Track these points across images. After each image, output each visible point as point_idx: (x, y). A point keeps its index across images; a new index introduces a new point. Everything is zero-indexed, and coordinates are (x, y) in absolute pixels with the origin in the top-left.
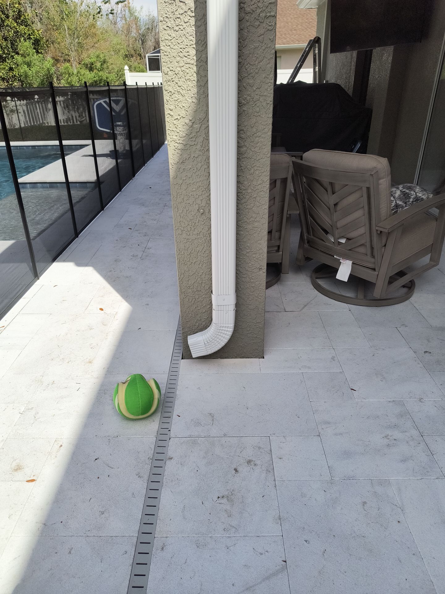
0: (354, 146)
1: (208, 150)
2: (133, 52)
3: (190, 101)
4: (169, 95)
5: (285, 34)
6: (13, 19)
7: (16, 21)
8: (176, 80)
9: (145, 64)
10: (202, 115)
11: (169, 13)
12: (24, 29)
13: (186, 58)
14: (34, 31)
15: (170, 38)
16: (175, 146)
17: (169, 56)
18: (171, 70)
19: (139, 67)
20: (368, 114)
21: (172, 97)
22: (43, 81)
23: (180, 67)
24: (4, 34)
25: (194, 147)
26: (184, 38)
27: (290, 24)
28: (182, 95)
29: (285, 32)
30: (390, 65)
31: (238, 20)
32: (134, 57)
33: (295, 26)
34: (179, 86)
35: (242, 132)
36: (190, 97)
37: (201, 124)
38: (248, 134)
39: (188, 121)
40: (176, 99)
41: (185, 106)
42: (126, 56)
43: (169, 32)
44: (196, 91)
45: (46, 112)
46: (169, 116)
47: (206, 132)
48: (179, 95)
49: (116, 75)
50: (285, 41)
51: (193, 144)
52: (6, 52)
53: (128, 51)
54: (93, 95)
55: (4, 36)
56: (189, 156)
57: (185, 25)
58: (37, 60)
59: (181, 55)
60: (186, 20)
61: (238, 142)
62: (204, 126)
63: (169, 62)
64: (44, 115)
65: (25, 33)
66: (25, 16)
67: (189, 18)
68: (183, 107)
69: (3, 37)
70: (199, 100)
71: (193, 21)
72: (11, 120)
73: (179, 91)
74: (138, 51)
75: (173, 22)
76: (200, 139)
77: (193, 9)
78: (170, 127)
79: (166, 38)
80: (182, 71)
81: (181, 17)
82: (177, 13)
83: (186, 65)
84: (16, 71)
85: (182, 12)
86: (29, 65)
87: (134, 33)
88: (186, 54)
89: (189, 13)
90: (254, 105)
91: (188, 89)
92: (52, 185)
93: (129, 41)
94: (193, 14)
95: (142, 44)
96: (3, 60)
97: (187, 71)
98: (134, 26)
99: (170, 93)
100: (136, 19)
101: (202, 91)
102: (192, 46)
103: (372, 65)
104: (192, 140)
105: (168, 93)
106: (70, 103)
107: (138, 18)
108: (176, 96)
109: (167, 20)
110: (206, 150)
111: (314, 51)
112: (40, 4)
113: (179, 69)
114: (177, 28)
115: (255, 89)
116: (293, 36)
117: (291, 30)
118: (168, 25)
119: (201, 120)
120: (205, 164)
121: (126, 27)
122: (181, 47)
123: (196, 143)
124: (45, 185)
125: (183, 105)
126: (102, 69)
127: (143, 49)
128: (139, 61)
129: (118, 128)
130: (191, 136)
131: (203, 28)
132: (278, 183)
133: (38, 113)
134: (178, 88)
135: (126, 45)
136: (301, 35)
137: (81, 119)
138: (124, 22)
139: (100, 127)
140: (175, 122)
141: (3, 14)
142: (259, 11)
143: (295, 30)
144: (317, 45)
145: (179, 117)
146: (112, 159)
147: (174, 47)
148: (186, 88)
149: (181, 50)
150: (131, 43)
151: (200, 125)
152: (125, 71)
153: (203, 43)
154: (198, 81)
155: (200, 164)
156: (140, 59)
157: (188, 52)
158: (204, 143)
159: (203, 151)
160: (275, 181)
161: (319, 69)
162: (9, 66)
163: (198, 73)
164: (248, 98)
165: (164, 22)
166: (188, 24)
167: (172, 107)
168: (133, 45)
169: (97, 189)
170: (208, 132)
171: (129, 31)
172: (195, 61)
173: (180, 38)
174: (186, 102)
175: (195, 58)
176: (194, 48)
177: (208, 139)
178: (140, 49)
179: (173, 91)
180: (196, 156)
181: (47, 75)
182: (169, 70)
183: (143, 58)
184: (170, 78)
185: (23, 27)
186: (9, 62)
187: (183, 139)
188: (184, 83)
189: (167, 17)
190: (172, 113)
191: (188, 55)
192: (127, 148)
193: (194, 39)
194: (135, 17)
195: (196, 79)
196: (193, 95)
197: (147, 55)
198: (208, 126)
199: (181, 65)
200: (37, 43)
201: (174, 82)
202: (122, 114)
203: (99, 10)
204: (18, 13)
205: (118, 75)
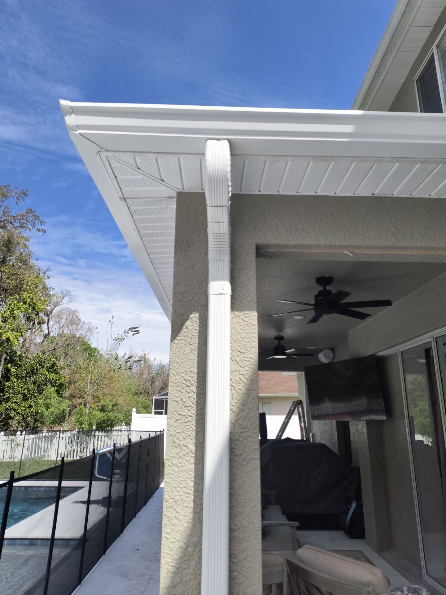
0: (349, 506)
1: (200, 574)
2: (142, 390)
3: (186, 525)
4: (167, 519)
5: (273, 386)
6: (46, 369)
7: (49, 370)
8: (175, 507)
9: (151, 400)
10: (196, 539)
11: (175, 454)
12: (53, 376)
13: (185, 489)
14: (61, 378)
15: (173, 472)
16: (167, 569)
17: (171, 487)
18: (171, 498)
19: (146, 403)
20: (357, 472)
21: (170, 521)
22: (56, 418)
23: (180, 496)
24: (35, 379)
25: (187, 571)
26: (184, 473)
27: (276, 378)
28: (179, 520)
29: (273, 384)
30: (366, 435)
31: (229, 460)
32: (143, 395)
33: (280, 380)
34: (177, 512)
35: (233, 556)
36: (186, 522)
37: (194, 547)
38: (240, 558)
39: (183, 544)
40: (173, 523)
41: (181, 530)
42: (136, 393)
43: (173, 468)
44: (192, 517)
45: (49, 447)
46: (165, 539)
47: (199, 556)
48: (176, 520)
49: (124, 415)
50: (273, 390)
51: (185, 567)
52: (31, 393)
53: (138, 389)
54: (99, 432)
55: (34, 380)
56: (181, 580)
57: (186, 463)
58: (56, 402)
59: (181, 486)
60: (188, 459)
61: (230, 567)
62: (197, 550)
63: (170, 492)
64: (47, 449)
65: (53, 379)
66: (57, 367)
67: (190, 458)
68: (179, 531)
69: (32, 381)
70: (194, 525)
71: (193, 460)
72: (13, 453)
73: (176, 516)
74: (147, 389)
75: (177, 460)
76: (193, 563)
77: (194, 452)
78: (165, 550)
79: (170, 472)
80: (181, 499)
81: (184, 457)
82: (181, 454)
83: (185, 494)
84: (34, 409)
85: (184, 453)
86: (48, 407)
87: (146, 376)
88: (186, 485)
89: (191, 454)
90: (244, 531)
91: (185, 515)
92: (32, 542)
93: (140, 382)
94: (194, 455)
95: (151, 384)
96: (26, 399)
97: (186, 499)
98: (147, 371)
99: (169, 519)
100: (149, 366)
101: (197, 517)
102: (191, 479)
103: (351, 429)
104: (185, 563)
105: (167, 518)
106: (75, 438)
107: (151, 365)
108: (174, 520)
109: (172, 459)
110: (197, 574)
111: (298, 410)
112: (73, 356)
113: (178, 497)
114: (179, 465)
115: (244, 516)
116: (280, 387)
117: (278, 383)
118: (173, 463)
119: (195, 544)
120: (197, 589)
121: (139, 371)
122: (182, 479)
123: (188, 567)
124: (24, 542)
125: (180, 529)
126: (112, 410)
127: (151, 388)
128: (147, 398)
129: (115, 476)
130: (184, 559)
131: (201, 465)
132: (274, 588)
133: (42, 447)
134: (176, 514)
135: (137, 385)
136: (286, 386)
137: (82, 454)
138: (138, 368)
139: (99, 474)
140: (170, 545)
141: (39, 365)
142: (245, 454)
143: (281, 382)
144: (300, 406)
145: (174, 540)
146: (104, 507)
147: (176, 480)
148: (183, 514)
149: (181, 482)
150: (141, 384)
151: (193, 549)
152: (133, 413)
153: (200, 477)
154: (194, 508)
155: (191, 590)
156: (148, 396)
157: (187, 484)
158: (196, 567)
159: (195, 575)
160: (271, 586)
161: (305, 425)
162: (30, 404)
163: (195, 502)
164: (239, 524)
165: (170, 460)
166: (189, 462)
167: (169, 531)
168: (143, 385)
169: (81, 549)
170: (201, 556)
171: (141, 374)
172: (193, 491)
173: (182, 473)
174: (182, 526)
175: (193, 489)
176: (192, 481)
177: (200, 563)
178: (149, 388)
179: (171, 516)
180: (188, 580)
181: (61, 414)
182: (169, 498)
183: (150, 396)
184: (170, 505)
185: (54, 374)
186: (31, 401)
187: (176, 562)
188: (182, 510)
189: (172, 457)
190: (168, 537)
191: (187, 486)
192: (122, 494)
193: (193, 474)
194: (149, 365)
195: (192, 506)
196: (189, 521)
197: (154, 398)
198: (201, 550)
199: (180, 494)
200: (61, 386)
201: (173, 509)
202: (123, 461)
203: (119, 367)
204: (52, 365)
205: (125, 415)
